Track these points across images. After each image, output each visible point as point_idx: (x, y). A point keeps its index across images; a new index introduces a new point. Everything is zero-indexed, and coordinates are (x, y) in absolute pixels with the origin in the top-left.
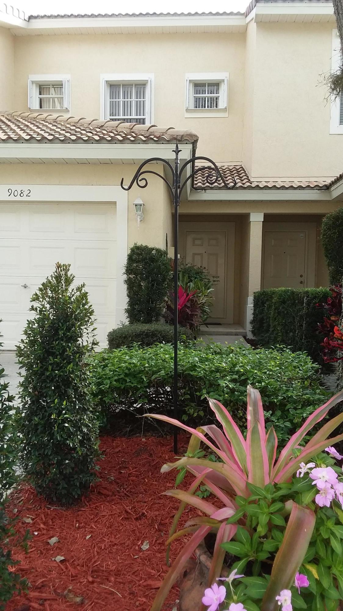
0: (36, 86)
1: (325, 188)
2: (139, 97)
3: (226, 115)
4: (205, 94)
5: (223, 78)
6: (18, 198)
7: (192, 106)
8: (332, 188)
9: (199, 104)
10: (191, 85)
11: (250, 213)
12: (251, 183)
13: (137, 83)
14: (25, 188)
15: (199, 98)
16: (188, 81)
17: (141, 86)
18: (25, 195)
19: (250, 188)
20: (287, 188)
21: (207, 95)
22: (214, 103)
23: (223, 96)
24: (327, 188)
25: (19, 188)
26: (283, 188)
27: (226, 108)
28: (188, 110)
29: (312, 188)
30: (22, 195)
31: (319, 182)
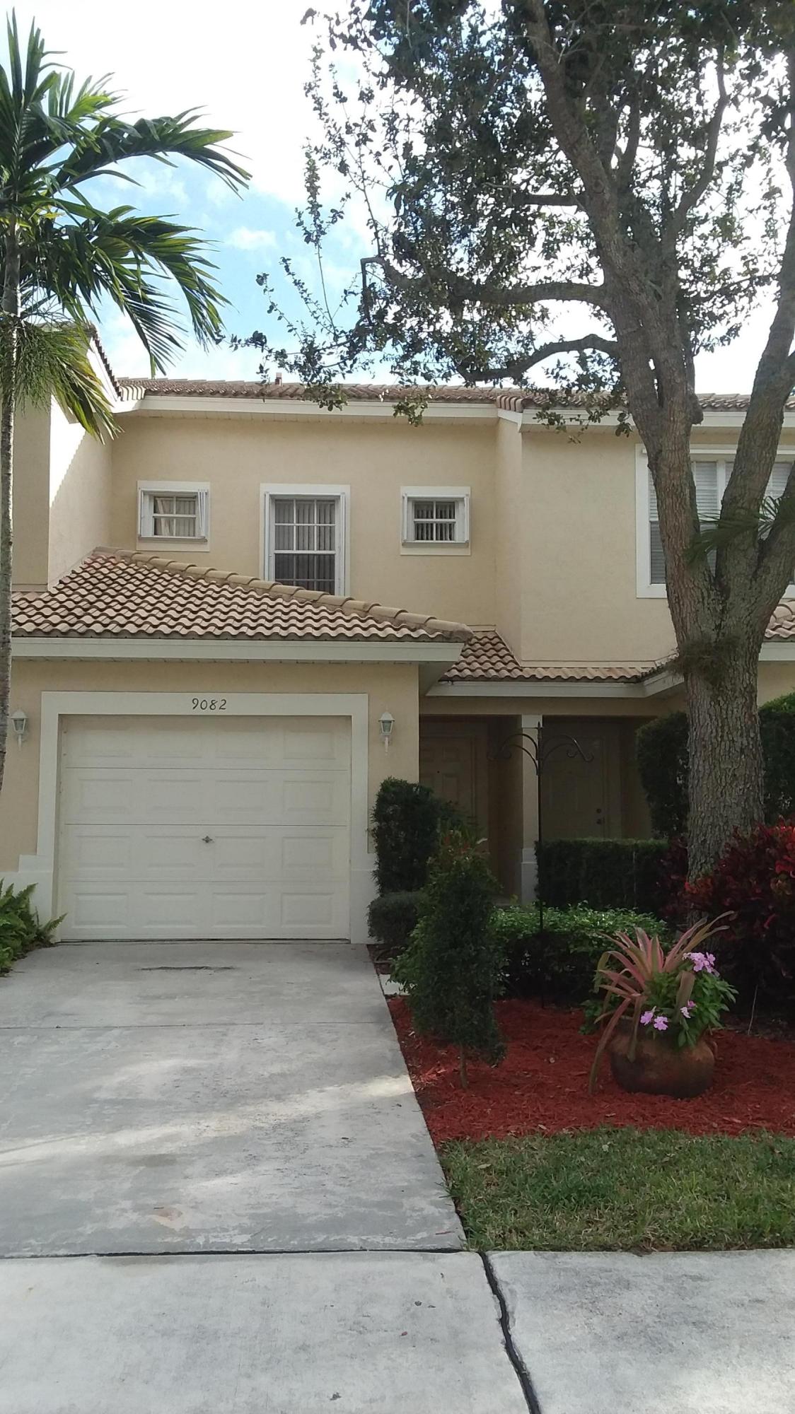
0: (150, 499)
1: (634, 680)
2: (322, 520)
3: (467, 552)
4: (432, 518)
5: (461, 496)
6: (208, 712)
7: (412, 539)
8: (646, 682)
9: (422, 532)
10: (411, 504)
11: (520, 716)
12: (521, 670)
13: (319, 498)
14: (218, 697)
15: (422, 524)
16: (406, 499)
17: (327, 505)
18: (218, 707)
19: (521, 679)
20: (578, 680)
21: (435, 520)
22: (445, 532)
23: (462, 524)
24: (638, 680)
25: (209, 697)
26: (572, 679)
27: (467, 542)
28: (405, 544)
29: (616, 681)
30: (213, 707)
31: (625, 670)
